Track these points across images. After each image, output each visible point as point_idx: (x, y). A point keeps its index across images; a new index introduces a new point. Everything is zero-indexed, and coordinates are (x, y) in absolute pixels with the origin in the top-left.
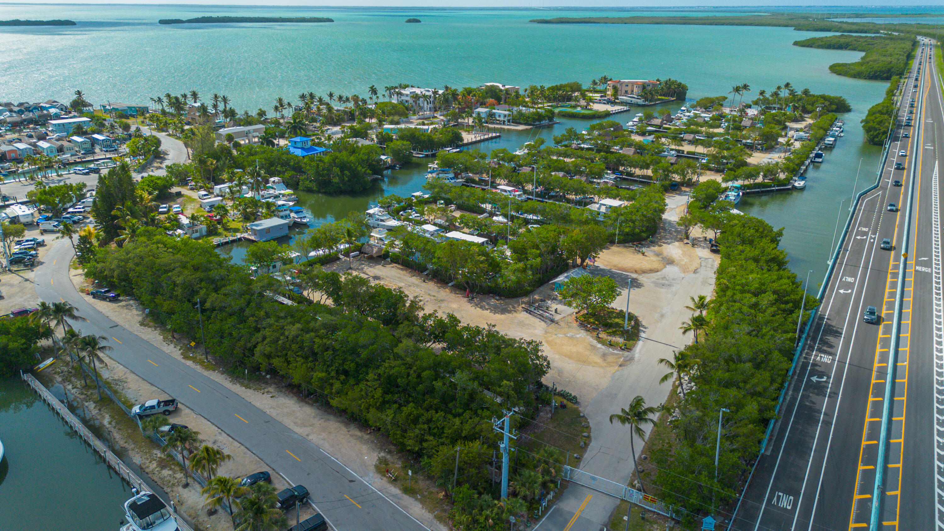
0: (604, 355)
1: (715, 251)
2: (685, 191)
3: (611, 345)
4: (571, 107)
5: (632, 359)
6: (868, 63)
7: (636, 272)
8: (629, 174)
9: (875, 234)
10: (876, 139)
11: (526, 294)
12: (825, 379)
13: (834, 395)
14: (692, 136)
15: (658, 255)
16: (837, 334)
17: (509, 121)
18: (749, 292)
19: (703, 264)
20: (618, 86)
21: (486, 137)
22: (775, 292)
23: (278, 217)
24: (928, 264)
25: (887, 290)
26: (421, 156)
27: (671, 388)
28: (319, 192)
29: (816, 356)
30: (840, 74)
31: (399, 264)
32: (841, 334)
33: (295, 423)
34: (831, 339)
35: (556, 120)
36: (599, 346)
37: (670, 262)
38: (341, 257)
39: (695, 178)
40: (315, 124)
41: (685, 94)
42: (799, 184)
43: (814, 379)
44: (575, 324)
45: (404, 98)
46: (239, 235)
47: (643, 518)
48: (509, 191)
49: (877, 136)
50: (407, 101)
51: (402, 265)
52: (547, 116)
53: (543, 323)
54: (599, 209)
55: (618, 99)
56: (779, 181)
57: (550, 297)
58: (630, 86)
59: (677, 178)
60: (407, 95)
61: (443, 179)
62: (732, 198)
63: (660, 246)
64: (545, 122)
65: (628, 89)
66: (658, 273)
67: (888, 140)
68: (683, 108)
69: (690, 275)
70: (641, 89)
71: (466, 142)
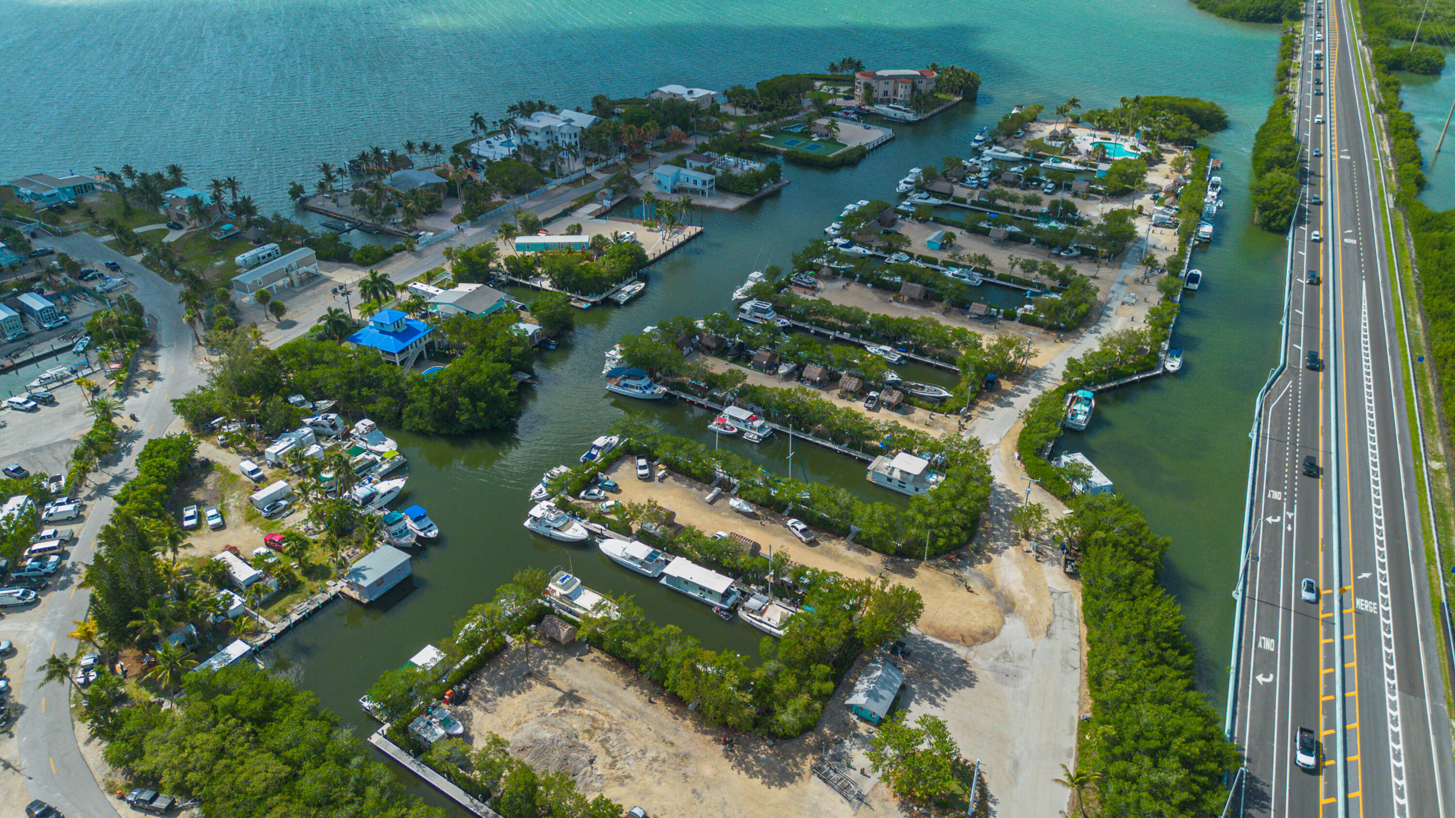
1: (1071, 573)
2: (1008, 395)
4: (803, 133)
7: (963, 640)
8: (919, 350)
9: (1292, 511)
10: (1273, 224)
15: (990, 586)
16: (1264, 800)
17: (711, 190)
19: (1058, 610)
20: (874, 83)
21: (681, 237)
24: (1370, 592)
26: (584, 306)
28: (438, 434)
31: (602, 650)
32: (1269, 799)
37: (1008, 606)
38: (509, 639)
39: (1019, 362)
41: (977, 90)
42: (1172, 364)
44: (895, 802)
45: (533, 137)
46: (332, 587)
48: (744, 421)
49: (1273, 219)
51: (608, 653)
53: (847, 806)
54: (891, 474)
55: (873, 107)
56: (1143, 356)
57: (848, 731)
58: (891, 82)
61: (632, 387)
62: (1081, 417)
63: (989, 560)
64: (768, 187)
65: (890, 88)
66: (997, 641)
67: (1289, 223)
68: (978, 137)
69: (1042, 642)
70: (909, 90)
71: (651, 258)
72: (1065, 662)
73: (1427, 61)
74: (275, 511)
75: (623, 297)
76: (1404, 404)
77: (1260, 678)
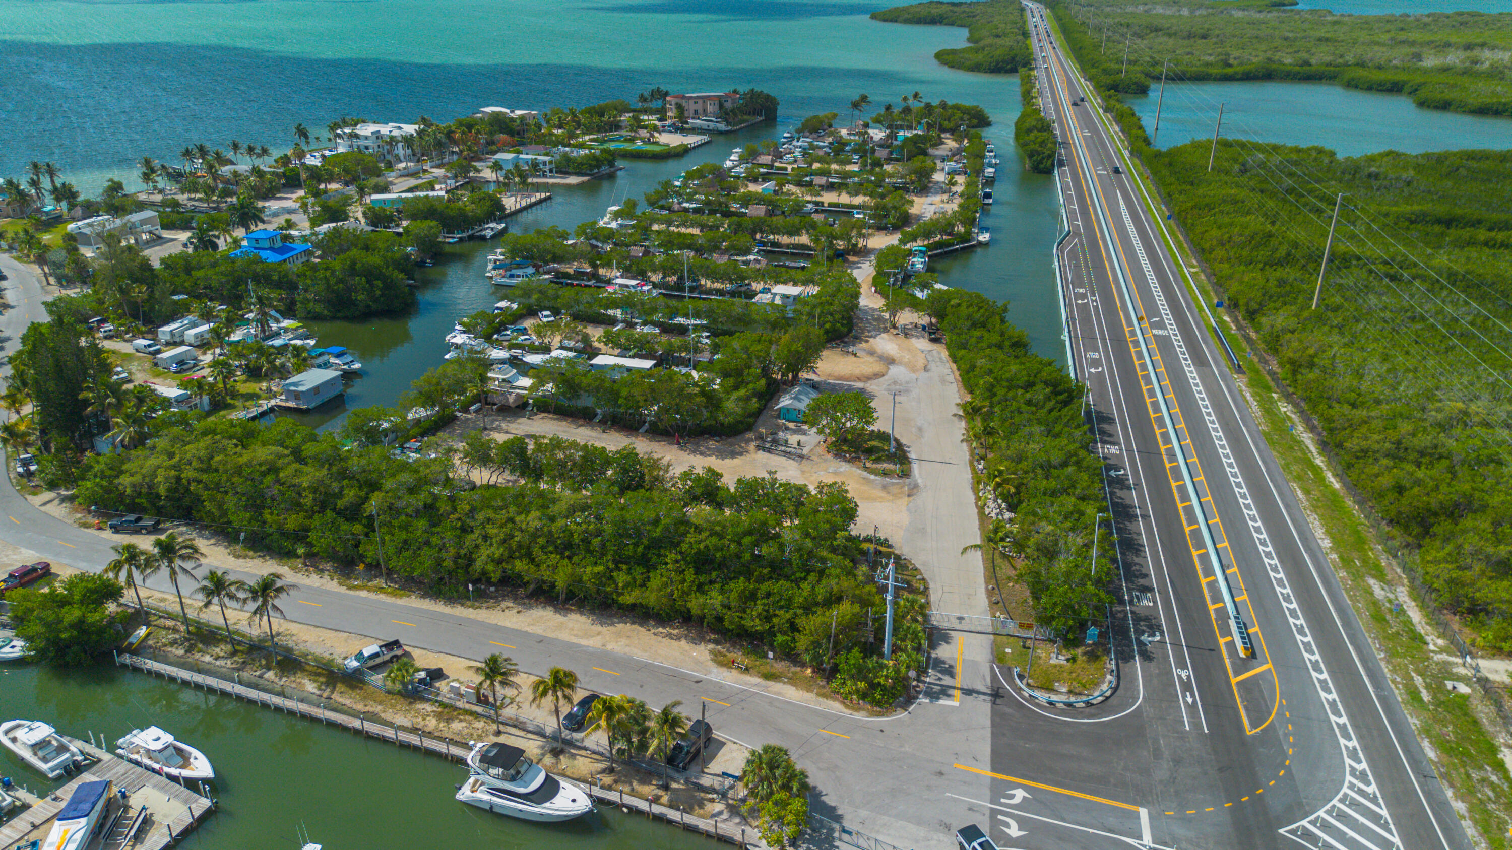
0: (884, 487)
1: (935, 340)
2: (854, 263)
3: (885, 474)
4: (626, 140)
5: (916, 486)
6: (983, 49)
7: (859, 379)
8: (775, 244)
9: (1094, 296)
10: (1041, 166)
11: (749, 428)
12: (1122, 472)
13: (1138, 484)
14: (825, 179)
15: (872, 353)
16: (1110, 420)
17: (551, 171)
18: (1018, 387)
19: (930, 359)
20: (684, 103)
21: (533, 200)
22: (1047, 383)
23: (319, 366)
24: (1161, 325)
25: (1136, 363)
26: (453, 240)
27: (976, 511)
28: (333, 318)
29: (1103, 448)
30: (952, 67)
31: (549, 412)
32: (1114, 420)
33: (576, 636)
34: (1106, 427)
35: (620, 163)
36: (872, 477)
37: (890, 361)
38: (458, 414)
39: (861, 243)
40: (229, 199)
41: (776, 110)
42: (984, 237)
43: (1113, 473)
44: (830, 457)
45: (362, 142)
46: (265, 405)
47: (1024, 647)
48: (633, 286)
49: (1041, 162)
50: (367, 148)
51: (555, 413)
52: (606, 159)
53: (791, 461)
54: (773, 300)
55: (687, 123)
56: (959, 235)
57: (780, 428)
58: (700, 101)
59: (841, 244)
60: (366, 138)
61: (518, 276)
62: (920, 266)
63: (867, 341)
64: (605, 169)
65: (699, 107)
66: (886, 377)
67: (1053, 165)
68: (786, 135)
69: (923, 375)
70: (717, 107)
71: (508, 211)
72: (943, 381)
73: (1136, 83)
74: (185, 367)
75: (489, 233)
76: (1162, 243)
77: (1093, 370)
